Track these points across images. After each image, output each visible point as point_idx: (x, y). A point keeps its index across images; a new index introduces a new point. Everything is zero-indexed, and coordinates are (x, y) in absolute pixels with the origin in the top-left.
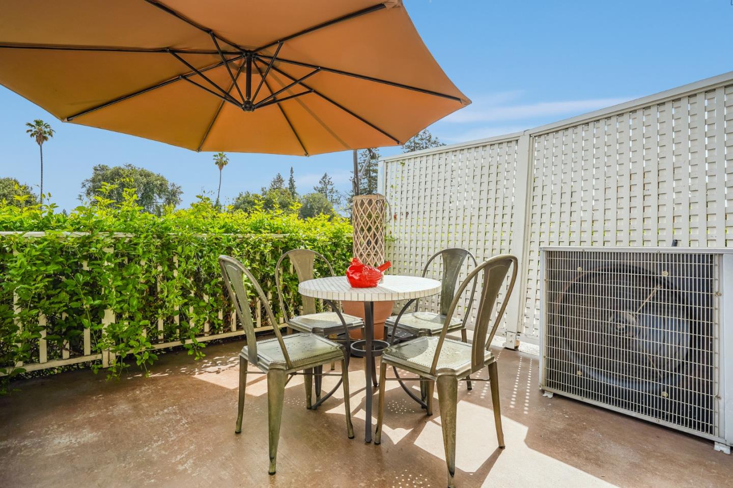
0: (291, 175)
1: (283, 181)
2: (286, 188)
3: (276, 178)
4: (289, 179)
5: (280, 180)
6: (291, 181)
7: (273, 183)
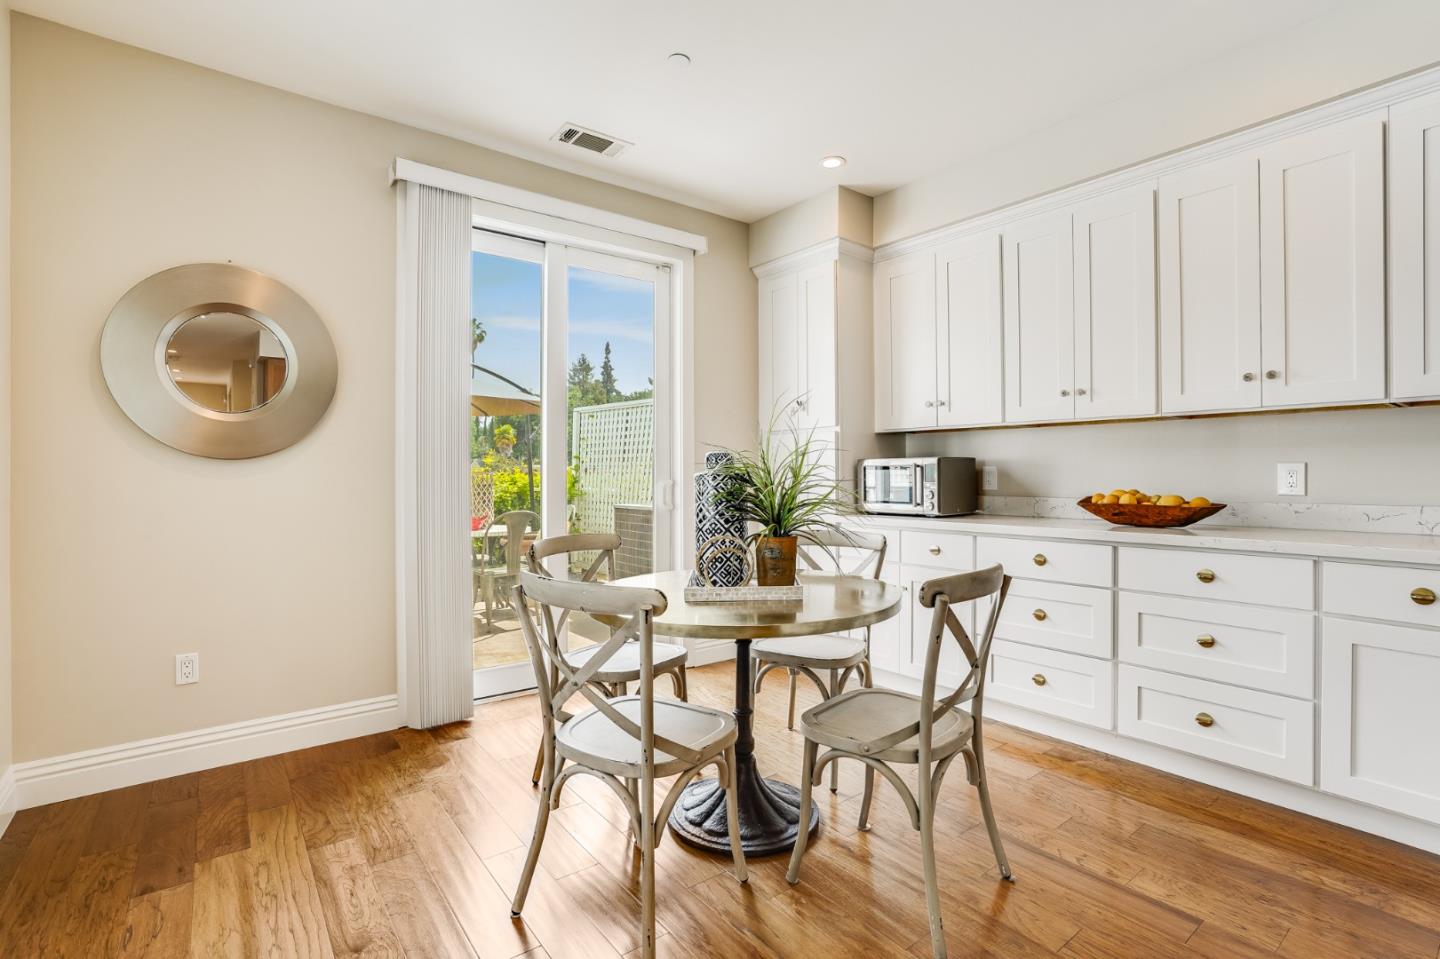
0: (606, 358)
1: (591, 369)
2: (597, 381)
3: (576, 363)
4: (602, 364)
5: (584, 367)
6: (607, 369)
7: (572, 373)
